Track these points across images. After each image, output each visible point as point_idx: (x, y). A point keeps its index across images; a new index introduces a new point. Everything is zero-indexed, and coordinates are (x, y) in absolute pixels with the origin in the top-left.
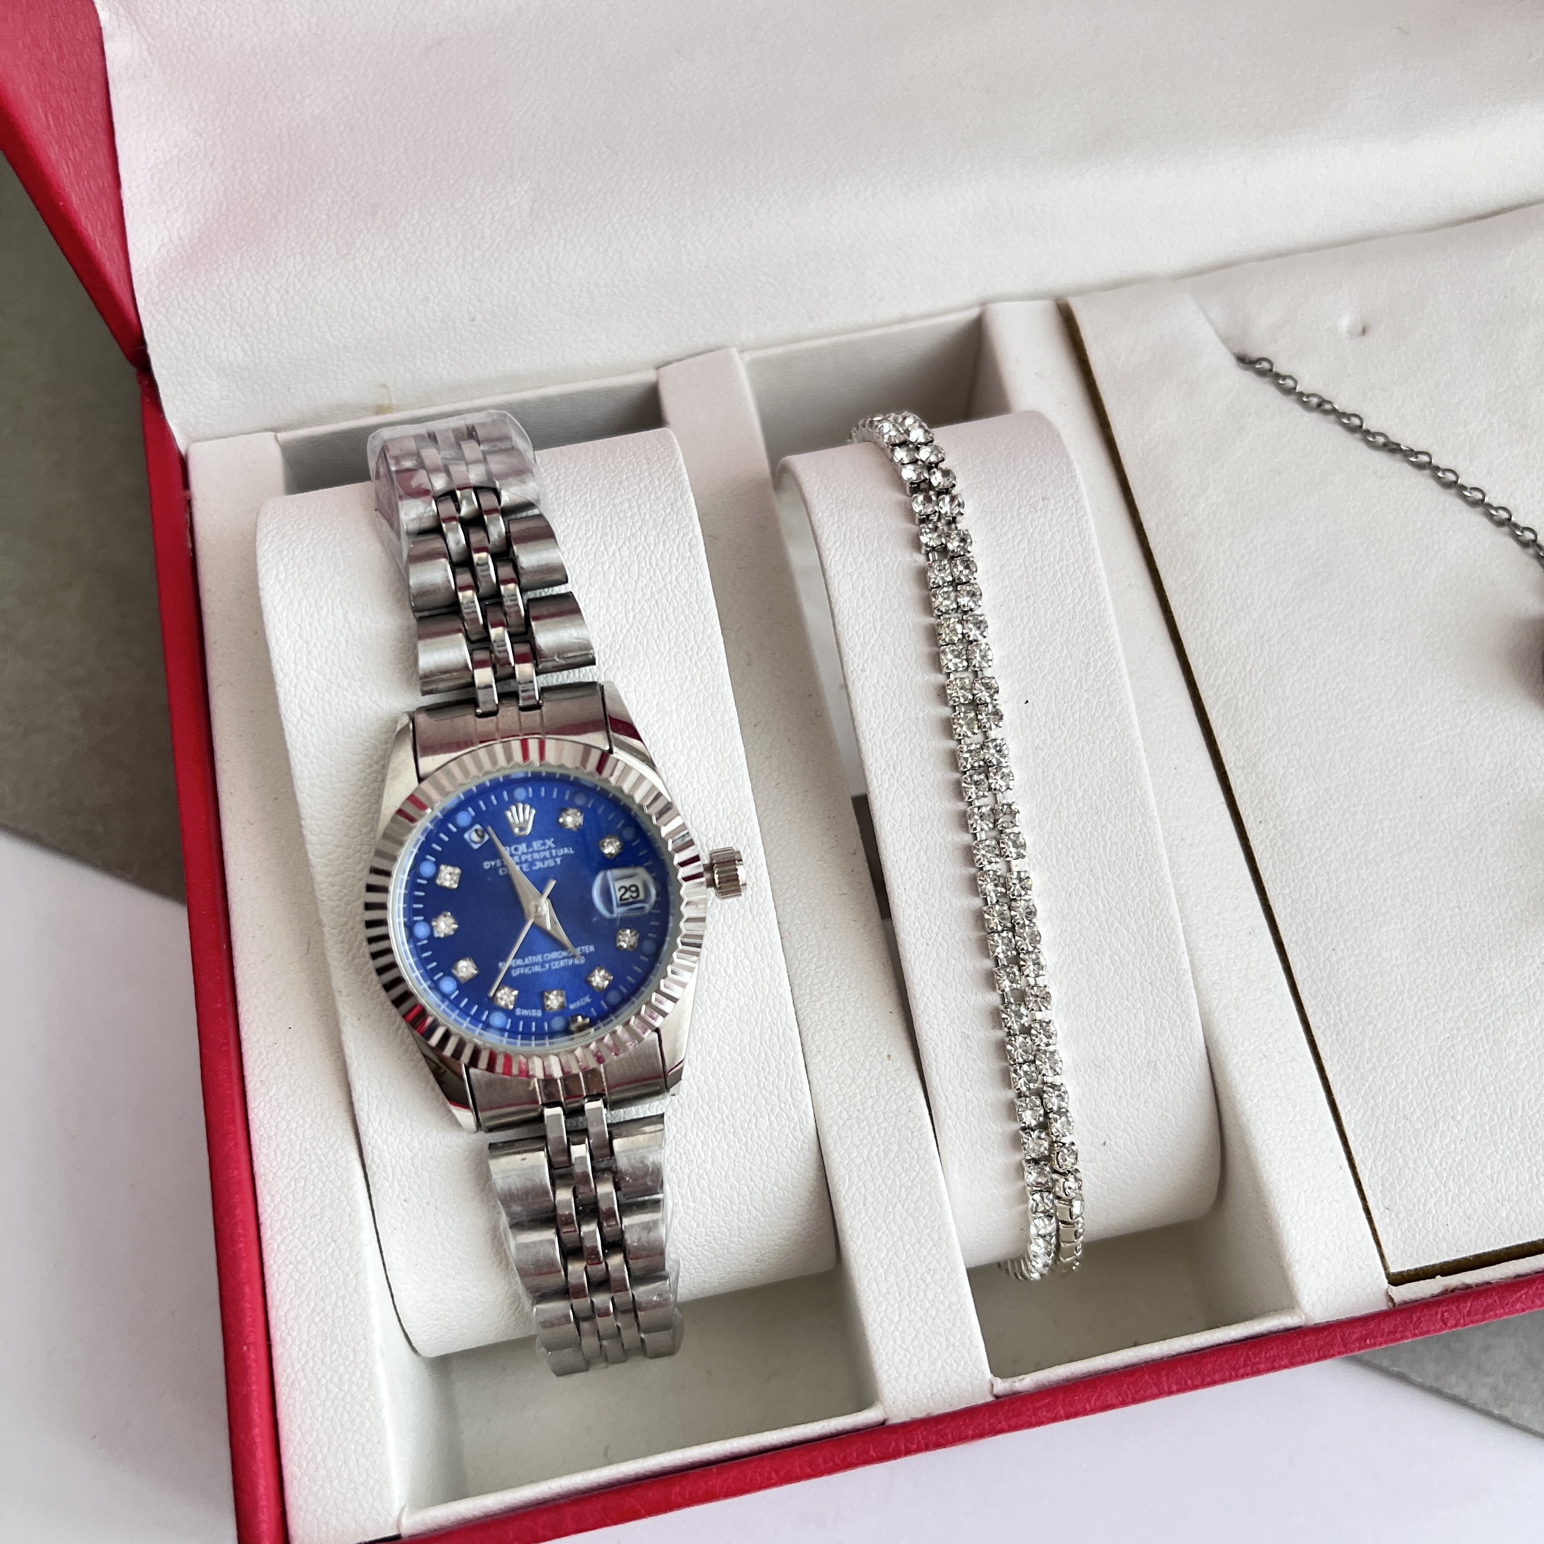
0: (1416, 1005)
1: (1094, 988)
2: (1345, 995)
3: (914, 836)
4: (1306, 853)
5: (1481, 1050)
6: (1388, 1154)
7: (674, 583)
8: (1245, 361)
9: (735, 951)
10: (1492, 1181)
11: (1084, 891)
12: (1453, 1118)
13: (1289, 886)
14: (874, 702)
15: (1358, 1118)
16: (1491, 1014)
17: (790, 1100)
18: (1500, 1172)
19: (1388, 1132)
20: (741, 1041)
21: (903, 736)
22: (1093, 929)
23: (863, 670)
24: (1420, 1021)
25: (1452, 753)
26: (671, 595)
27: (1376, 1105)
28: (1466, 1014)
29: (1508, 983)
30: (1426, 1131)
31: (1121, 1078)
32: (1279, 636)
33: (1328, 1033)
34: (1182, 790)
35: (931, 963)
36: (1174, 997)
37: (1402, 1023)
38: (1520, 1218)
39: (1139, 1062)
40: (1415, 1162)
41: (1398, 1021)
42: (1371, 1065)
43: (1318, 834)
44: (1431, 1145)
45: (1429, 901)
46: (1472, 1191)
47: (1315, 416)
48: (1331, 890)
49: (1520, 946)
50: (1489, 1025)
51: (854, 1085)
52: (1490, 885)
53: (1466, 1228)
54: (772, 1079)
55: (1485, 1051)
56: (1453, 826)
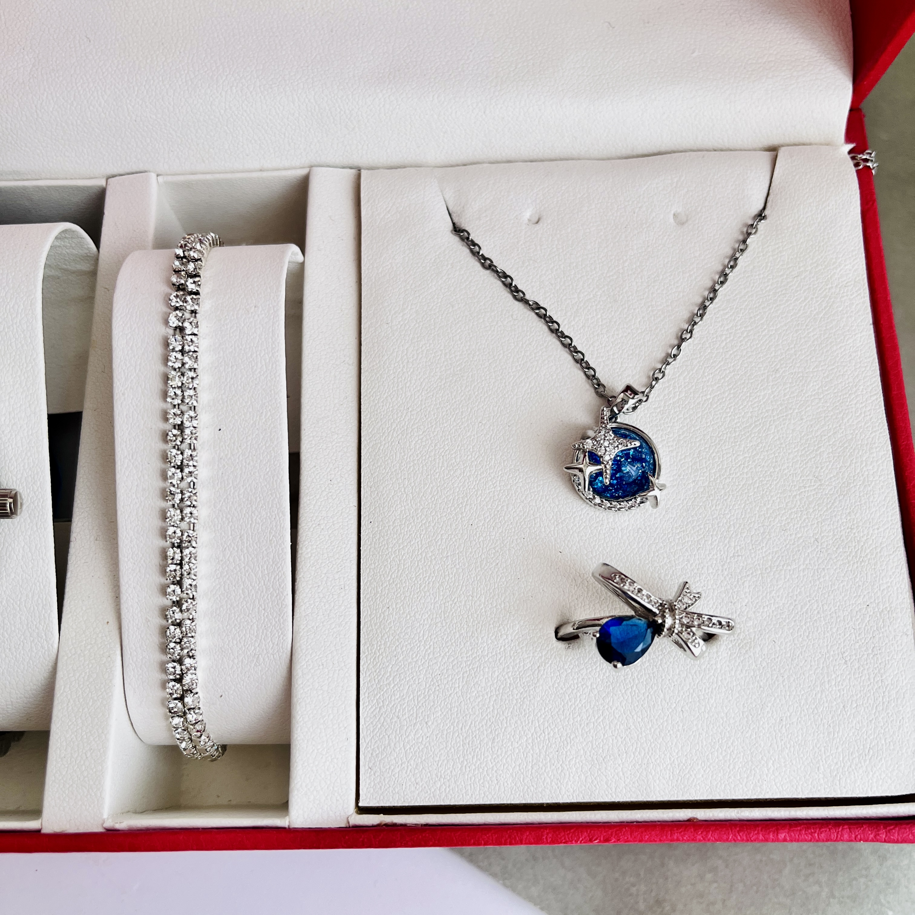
0: (427, 651)
1: (229, 606)
2: (386, 636)
3: (137, 498)
4: (391, 546)
5: (457, 685)
6: (381, 736)
7: (18, 324)
8: (457, 230)
9: (24, 547)
10: (438, 765)
11: (233, 549)
12: (426, 723)
13: (375, 564)
14: (127, 415)
15: (370, 712)
16: (470, 665)
17: (44, 637)
18: (443, 761)
19: (385, 724)
20: (21, 598)
21: (141, 437)
22: (235, 572)
23: (124, 394)
24: (426, 661)
25: (500, 501)
26: (15, 330)
27: (383, 706)
28: (455, 662)
29: (486, 648)
30: (407, 728)
31: (236, 661)
32: (419, 410)
33: (369, 657)
34: (330, 494)
35: (135, 574)
36: (277, 620)
37: (415, 660)
38: (448, 790)
39: (249, 653)
40: (395, 745)
41: (412, 659)
42: (388, 682)
43: (401, 536)
44: (407, 737)
45: (455, 589)
46: (423, 768)
47: (488, 272)
48: (398, 571)
49: (501, 627)
50: (466, 672)
51: (84, 635)
52: (496, 586)
53: (413, 789)
54: (35, 623)
55: (459, 687)
56: (485, 546)
